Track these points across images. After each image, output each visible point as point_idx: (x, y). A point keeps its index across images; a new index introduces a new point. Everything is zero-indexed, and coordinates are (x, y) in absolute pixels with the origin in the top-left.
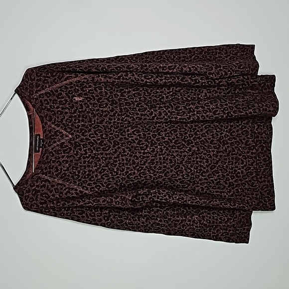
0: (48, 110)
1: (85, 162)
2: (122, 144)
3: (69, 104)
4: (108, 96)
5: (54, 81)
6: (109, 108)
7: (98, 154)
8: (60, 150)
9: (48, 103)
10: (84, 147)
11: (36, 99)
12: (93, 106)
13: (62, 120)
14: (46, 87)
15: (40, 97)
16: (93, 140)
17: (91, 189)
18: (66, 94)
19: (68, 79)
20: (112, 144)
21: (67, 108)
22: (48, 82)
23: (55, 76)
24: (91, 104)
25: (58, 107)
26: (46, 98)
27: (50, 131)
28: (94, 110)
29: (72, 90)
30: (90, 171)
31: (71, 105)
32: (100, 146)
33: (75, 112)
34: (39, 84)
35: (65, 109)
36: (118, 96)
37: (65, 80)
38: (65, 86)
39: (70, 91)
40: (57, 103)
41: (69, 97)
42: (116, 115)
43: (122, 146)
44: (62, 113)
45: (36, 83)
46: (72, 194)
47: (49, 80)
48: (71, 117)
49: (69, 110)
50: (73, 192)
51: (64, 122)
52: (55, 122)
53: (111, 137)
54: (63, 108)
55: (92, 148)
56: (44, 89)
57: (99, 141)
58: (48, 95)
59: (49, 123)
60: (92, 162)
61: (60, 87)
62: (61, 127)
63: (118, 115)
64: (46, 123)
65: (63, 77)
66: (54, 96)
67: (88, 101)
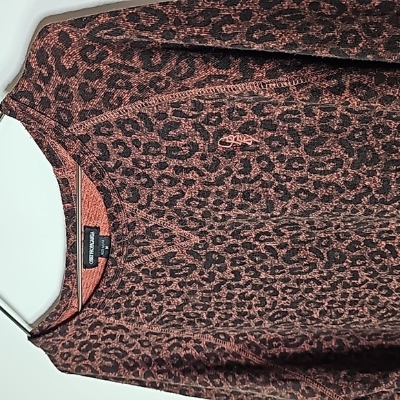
0: (128, 172)
1: (230, 296)
2: (354, 259)
3: (203, 157)
4: (349, 130)
5: (152, 84)
6: (345, 174)
7: (274, 281)
8: (161, 270)
9: (127, 153)
10: (233, 264)
11: (85, 139)
12: (289, 167)
13: (173, 200)
14: (120, 100)
15: (98, 133)
16: (266, 247)
17: (237, 337)
18: (194, 125)
19: (212, 84)
20: (322, 259)
21: (195, 169)
22: (129, 86)
23: (160, 67)
24: (281, 158)
25: (162, 166)
26: (119, 135)
27: (131, 227)
28: (289, 179)
29: (219, 114)
30: (241, 314)
31: (209, 161)
32: (284, 264)
33: (219, 181)
34: (94, 90)
35: (188, 170)
36: (388, 131)
37: (199, 85)
38: (193, 102)
39: (210, 115)
40: (159, 153)
41: (205, 136)
42: (365, 199)
43: (353, 265)
44: (174, 182)
45: (83, 86)
46: (187, 349)
47: (134, 79)
48: (205, 194)
49: (201, 174)
50: (189, 344)
51: (179, 204)
52: (148, 205)
53: (322, 239)
54: (178, 169)
55: (258, 267)
56: (112, 108)
57: (284, 251)
58: (129, 128)
59: (128, 207)
60: (252, 296)
61: (173, 105)
62: (170, 218)
63: (373, 201)
64: (119, 208)
65: (190, 74)
66: (152, 130)
67: (273, 149)
